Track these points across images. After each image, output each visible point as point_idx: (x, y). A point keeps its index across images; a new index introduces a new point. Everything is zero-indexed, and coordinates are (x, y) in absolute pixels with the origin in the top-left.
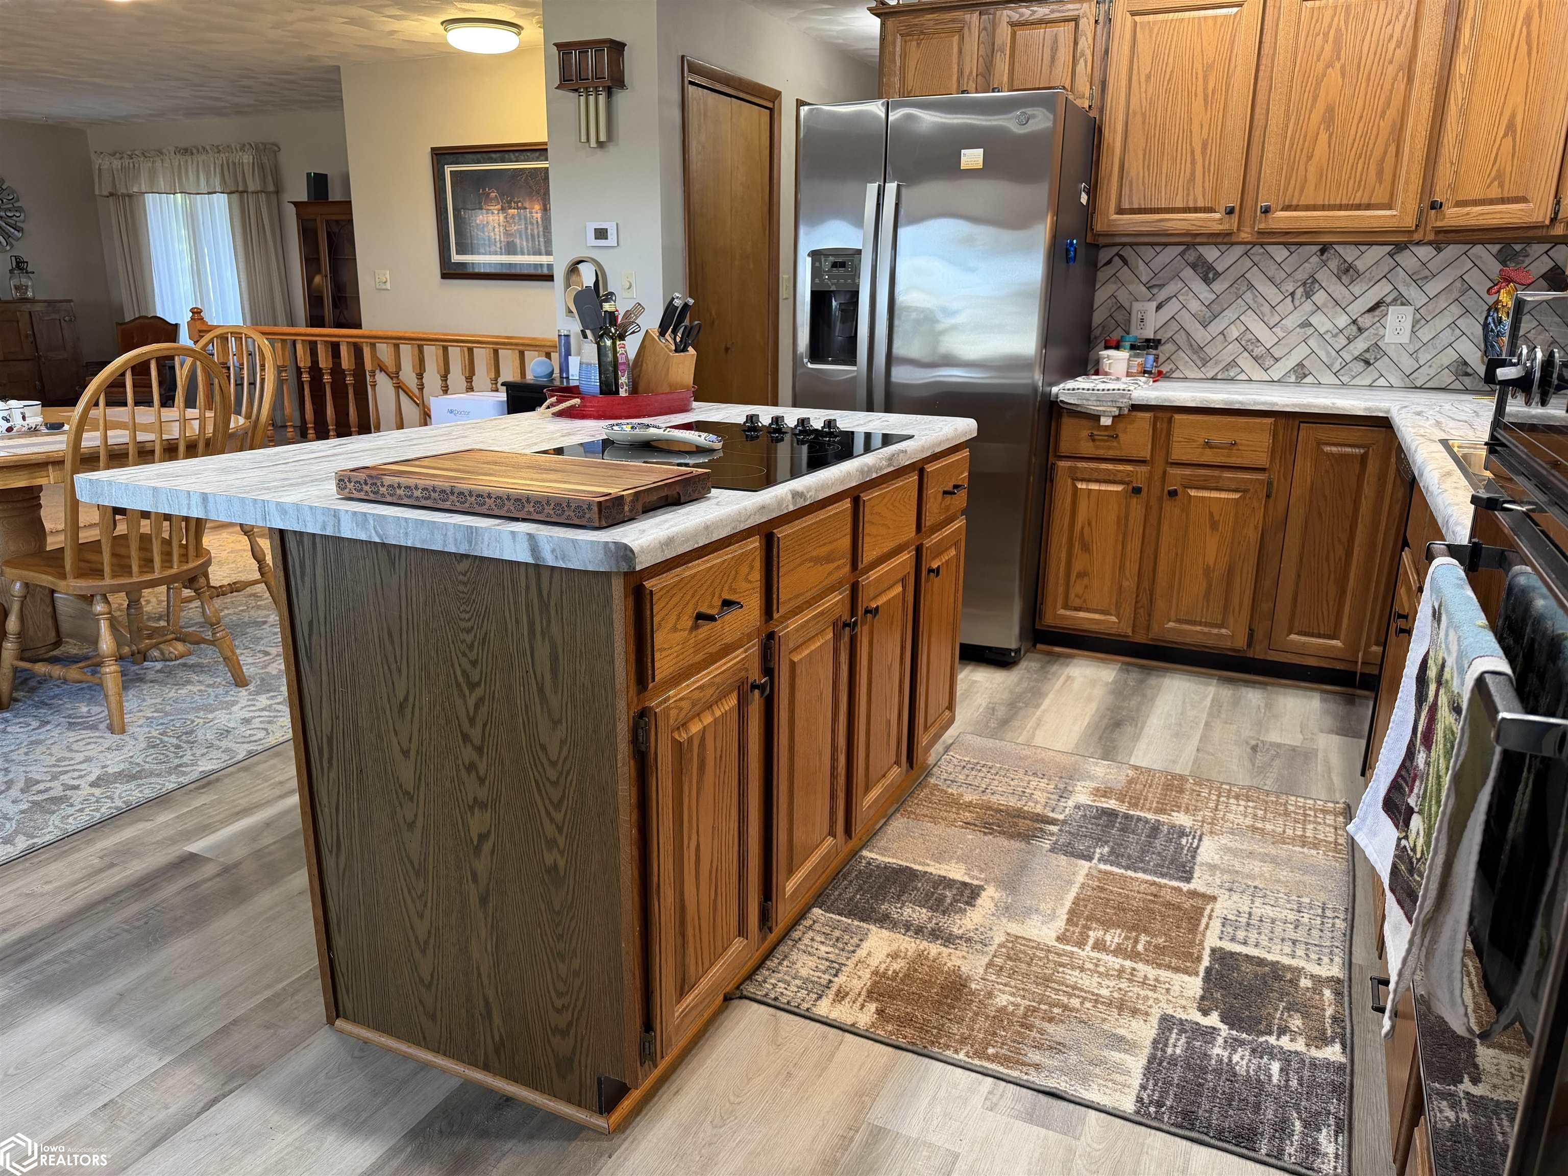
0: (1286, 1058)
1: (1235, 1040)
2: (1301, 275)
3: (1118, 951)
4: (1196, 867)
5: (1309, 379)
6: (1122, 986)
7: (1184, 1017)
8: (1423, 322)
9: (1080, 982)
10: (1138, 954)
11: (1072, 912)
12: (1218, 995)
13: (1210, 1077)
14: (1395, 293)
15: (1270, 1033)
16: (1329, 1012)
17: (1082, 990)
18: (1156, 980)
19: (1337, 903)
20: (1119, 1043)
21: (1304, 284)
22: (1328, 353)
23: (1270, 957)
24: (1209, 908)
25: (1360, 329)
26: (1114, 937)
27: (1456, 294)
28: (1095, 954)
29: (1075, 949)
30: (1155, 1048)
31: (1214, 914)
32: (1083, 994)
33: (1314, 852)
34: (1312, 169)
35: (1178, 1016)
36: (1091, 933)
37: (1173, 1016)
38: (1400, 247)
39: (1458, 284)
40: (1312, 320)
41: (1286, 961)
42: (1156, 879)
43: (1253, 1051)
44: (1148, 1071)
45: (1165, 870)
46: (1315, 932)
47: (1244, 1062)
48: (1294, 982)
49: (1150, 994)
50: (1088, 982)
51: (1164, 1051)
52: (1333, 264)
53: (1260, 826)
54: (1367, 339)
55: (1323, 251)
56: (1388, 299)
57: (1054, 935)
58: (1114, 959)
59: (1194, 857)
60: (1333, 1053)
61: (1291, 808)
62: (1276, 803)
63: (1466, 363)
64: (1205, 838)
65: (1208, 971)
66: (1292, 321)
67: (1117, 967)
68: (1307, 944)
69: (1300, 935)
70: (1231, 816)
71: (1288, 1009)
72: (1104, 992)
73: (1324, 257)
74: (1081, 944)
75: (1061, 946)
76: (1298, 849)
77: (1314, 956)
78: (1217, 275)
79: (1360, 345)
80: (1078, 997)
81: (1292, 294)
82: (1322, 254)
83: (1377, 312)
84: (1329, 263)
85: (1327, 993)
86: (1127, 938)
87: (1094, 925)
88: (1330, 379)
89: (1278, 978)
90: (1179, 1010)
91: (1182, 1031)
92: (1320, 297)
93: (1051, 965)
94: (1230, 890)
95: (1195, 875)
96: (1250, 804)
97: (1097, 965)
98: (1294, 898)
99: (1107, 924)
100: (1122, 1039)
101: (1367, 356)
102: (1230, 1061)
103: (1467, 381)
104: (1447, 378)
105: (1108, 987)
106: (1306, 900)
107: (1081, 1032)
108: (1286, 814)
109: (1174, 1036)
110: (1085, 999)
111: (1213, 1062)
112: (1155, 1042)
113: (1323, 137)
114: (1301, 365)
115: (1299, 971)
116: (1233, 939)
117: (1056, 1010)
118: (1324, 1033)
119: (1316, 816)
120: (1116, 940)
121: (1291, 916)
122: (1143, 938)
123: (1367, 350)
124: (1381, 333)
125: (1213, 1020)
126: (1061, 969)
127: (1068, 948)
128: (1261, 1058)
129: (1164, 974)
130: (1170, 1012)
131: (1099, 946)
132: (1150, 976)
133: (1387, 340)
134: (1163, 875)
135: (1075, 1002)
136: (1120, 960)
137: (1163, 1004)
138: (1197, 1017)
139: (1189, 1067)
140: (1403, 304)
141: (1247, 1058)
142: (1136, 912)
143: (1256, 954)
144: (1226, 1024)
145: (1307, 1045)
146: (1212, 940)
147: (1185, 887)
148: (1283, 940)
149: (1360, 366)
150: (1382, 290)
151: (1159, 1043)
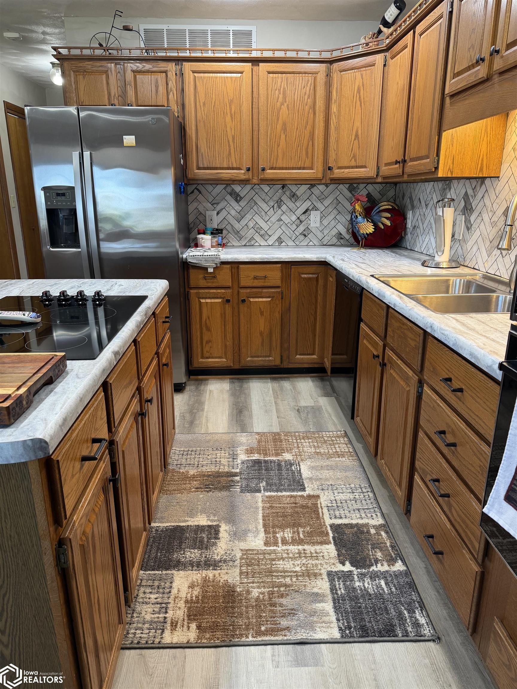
0: (384, 575)
1: (361, 574)
2: (276, 198)
3: (294, 542)
4: (304, 481)
5: (283, 244)
6: (304, 562)
7: (336, 570)
8: (324, 217)
9: (285, 567)
10: (302, 540)
11: (265, 526)
12: (344, 552)
13: (361, 601)
14: (312, 206)
15: (372, 565)
16: (388, 544)
17: (287, 571)
18: (316, 553)
19: (365, 484)
20: (317, 597)
21: (277, 202)
22: (290, 232)
23: (354, 522)
24: (319, 502)
25: (301, 221)
26: (288, 534)
27: (334, 206)
28: (284, 548)
29: (275, 548)
30: (333, 594)
31: (322, 505)
32: (289, 574)
33: (344, 459)
34: (280, 151)
35: (334, 570)
36: (278, 535)
37: (332, 571)
38: (313, 186)
39: (335, 201)
40: (282, 218)
41: (360, 522)
42: (292, 494)
43: (371, 578)
44: (337, 609)
45: (293, 487)
46: (363, 502)
47: (370, 586)
48: (368, 532)
49: (317, 562)
50: (288, 565)
51: (337, 594)
52: (288, 193)
53: (318, 451)
54: (304, 225)
55: (283, 187)
56: (310, 208)
57: (262, 543)
58: (294, 547)
59: (301, 476)
60: (399, 566)
61: (326, 438)
62: (319, 437)
63: (341, 234)
64: (301, 464)
65: (334, 538)
66: (274, 219)
67: (297, 551)
68: (364, 509)
69: (359, 506)
70: (305, 449)
71: (373, 548)
72: (298, 569)
73: (284, 190)
74: (276, 544)
75: (268, 548)
76: (337, 459)
77: (369, 515)
78: (241, 198)
79: (301, 228)
80: (288, 576)
81: (273, 207)
82: (283, 189)
83: (307, 214)
84: (286, 193)
85: (383, 533)
86: (294, 532)
87: (277, 530)
88: (291, 243)
89: (362, 532)
90: (333, 566)
91: (339, 578)
92: (284, 208)
93: (269, 562)
94: (323, 490)
95: (306, 486)
96: (310, 440)
97: (288, 554)
98: (348, 486)
99: (283, 527)
100: (317, 594)
101: (305, 232)
102: (365, 587)
103: (342, 241)
104: (335, 240)
105: (298, 565)
106: (353, 486)
107: (298, 598)
108: (325, 442)
109: (337, 583)
110: (291, 576)
111: (359, 591)
112: (332, 590)
113: (283, 136)
114: (279, 238)
115: (367, 525)
116: (336, 517)
117: (282, 589)
118: (392, 556)
119: (336, 440)
120: (290, 536)
121: (352, 496)
122: (301, 530)
123: (304, 230)
124: (309, 223)
125: (348, 567)
126: (274, 563)
127: (272, 548)
128: (375, 580)
129: (318, 548)
130: (329, 569)
131: (284, 542)
132: (313, 551)
133: (311, 225)
134: (293, 490)
135: (288, 580)
136: (296, 547)
137: (325, 566)
138: (340, 567)
139: (351, 599)
140: (316, 210)
141: (370, 583)
142: (292, 516)
143: (348, 522)
144: (354, 566)
145: (389, 566)
146: (328, 521)
147: (305, 494)
148: (354, 510)
149: (302, 237)
150: (307, 205)
151: (333, 589)
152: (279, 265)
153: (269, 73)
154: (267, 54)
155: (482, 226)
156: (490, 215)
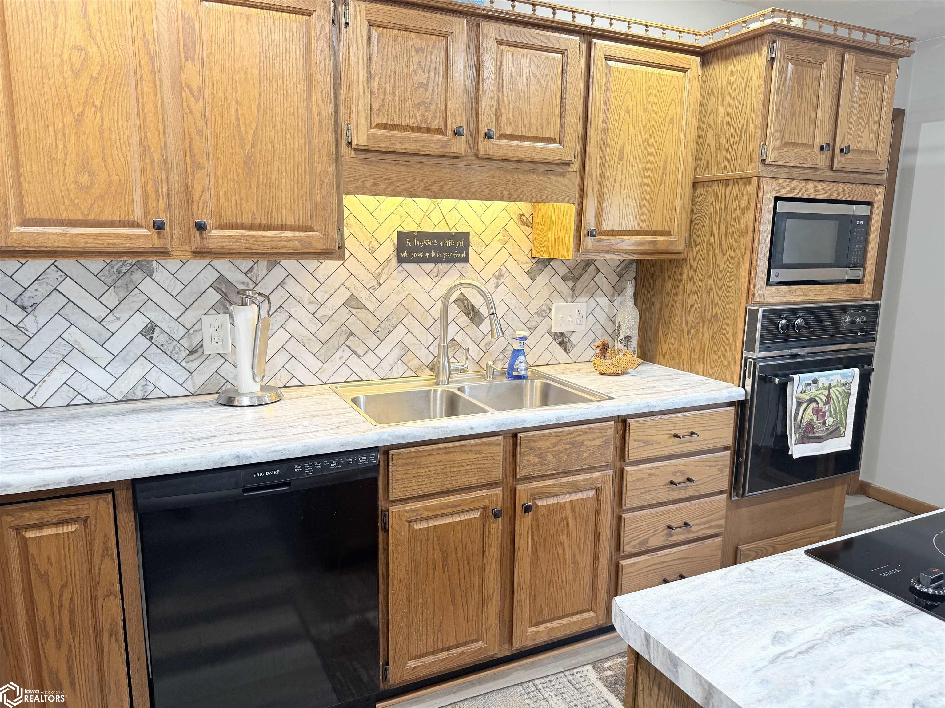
155: (292, 325)
156: (312, 308)
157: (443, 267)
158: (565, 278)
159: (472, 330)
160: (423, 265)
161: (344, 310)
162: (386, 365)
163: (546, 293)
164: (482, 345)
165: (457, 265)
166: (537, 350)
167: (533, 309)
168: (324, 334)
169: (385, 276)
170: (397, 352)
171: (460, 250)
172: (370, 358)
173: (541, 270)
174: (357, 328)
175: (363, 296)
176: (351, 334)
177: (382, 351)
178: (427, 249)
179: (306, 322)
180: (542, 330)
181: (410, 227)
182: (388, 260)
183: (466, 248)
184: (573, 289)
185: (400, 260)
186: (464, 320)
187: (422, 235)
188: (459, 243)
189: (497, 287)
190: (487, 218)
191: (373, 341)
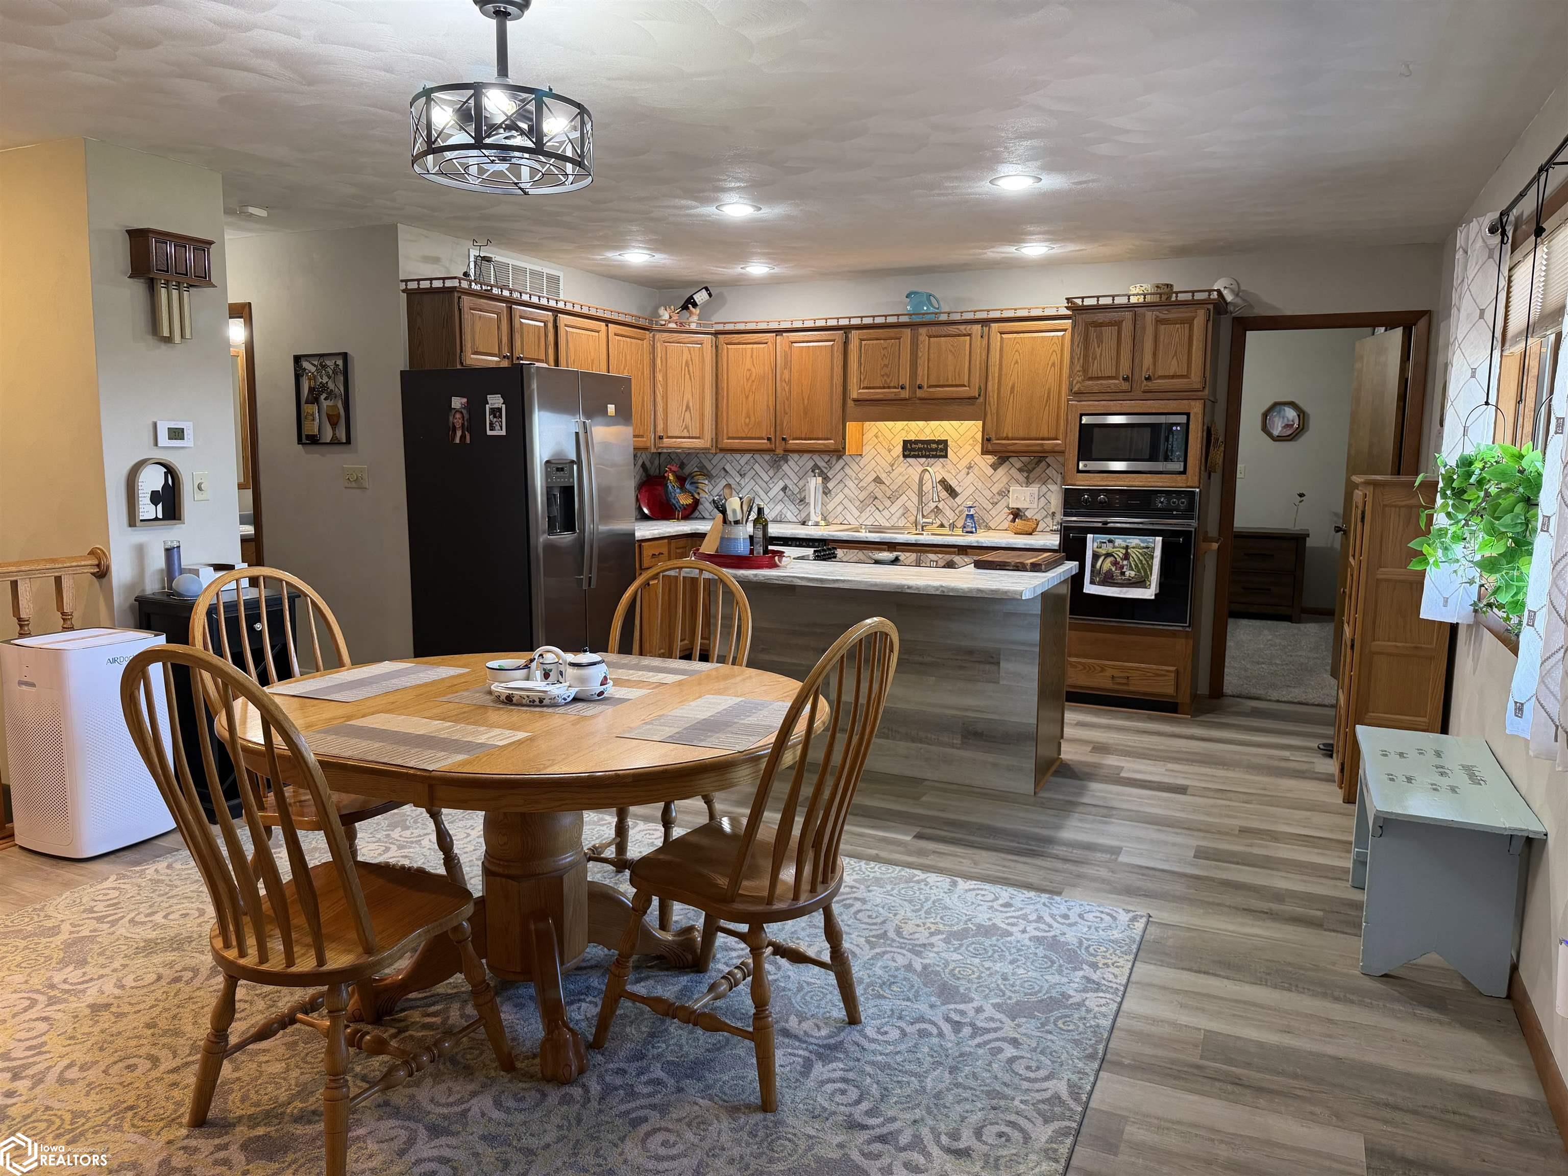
152: (666, 541)
153: (615, 335)
154: (615, 317)
155: (846, 491)
156: (856, 482)
157: (932, 460)
158: (1020, 470)
159: (950, 501)
160: (919, 460)
161: (873, 484)
162: (895, 519)
163: (1005, 480)
164: (957, 512)
165: (941, 460)
166: (998, 519)
167: (995, 490)
168: (861, 498)
169: (896, 466)
170: (901, 511)
171: (941, 450)
172: (886, 513)
173: (1001, 464)
174: (879, 495)
175: (883, 476)
176: (876, 498)
177: (893, 509)
178: (920, 450)
179: (853, 489)
180: (1002, 504)
181: (912, 437)
182: (898, 456)
183: (945, 449)
184: (1027, 478)
185: (905, 456)
186: (944, 494)
187: (917, 442)
188: (940, 446)
189: (968, 474)
190: (961, 430)
191: (888, 503)
